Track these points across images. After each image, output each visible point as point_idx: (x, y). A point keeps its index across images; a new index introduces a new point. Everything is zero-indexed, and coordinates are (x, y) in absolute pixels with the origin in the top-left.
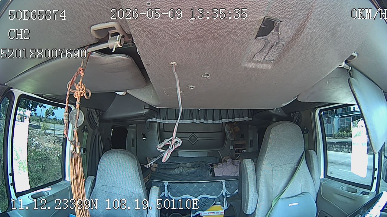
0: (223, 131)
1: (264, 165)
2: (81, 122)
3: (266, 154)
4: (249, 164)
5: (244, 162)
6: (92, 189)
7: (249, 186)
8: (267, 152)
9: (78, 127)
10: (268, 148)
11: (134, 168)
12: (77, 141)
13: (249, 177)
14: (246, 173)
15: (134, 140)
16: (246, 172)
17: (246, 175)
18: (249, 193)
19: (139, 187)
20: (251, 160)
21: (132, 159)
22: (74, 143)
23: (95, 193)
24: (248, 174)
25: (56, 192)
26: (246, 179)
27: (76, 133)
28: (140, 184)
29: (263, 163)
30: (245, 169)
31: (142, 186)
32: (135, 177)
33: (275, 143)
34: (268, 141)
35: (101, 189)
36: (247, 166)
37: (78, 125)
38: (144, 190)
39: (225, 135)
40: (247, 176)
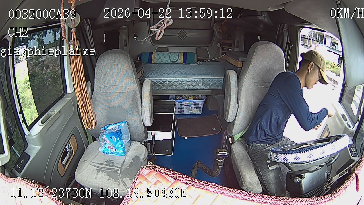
0: (211, 29)
1: (246, 79)
2: (78, 22)
3: (249, 69)
4: (233, 76)
5: (229, 73)
6: (92, 93)
7: (231, 97)
8: (249, 67)
9: (75, 28)
10: (251, 64)
11: (128, 65)
12: (75, 40)
13: (231, 87)
14: (229, 84)
15: (126, 40)
16: (229, 82)
17: (229, 85)
18: (230, 102)
19: (133, 82)
20: (234, 71)
21: (125, 56)
22: (73, 43)
23: (95, 97)
24: (231, 84)
25: (61, 108)
26: (229, 88)
27: (74, 33)
28: (134, 79)
29: (246, 76)
30: (229, 80)
31: (136, 81)
32: (129, 73)
33: (258, 61)
34: (252, 57)
35: (100, 91)
36: (231, 77)
37: (75, 25)
38: (138, 84)
39: (213, 33)
40: (230, 87)
